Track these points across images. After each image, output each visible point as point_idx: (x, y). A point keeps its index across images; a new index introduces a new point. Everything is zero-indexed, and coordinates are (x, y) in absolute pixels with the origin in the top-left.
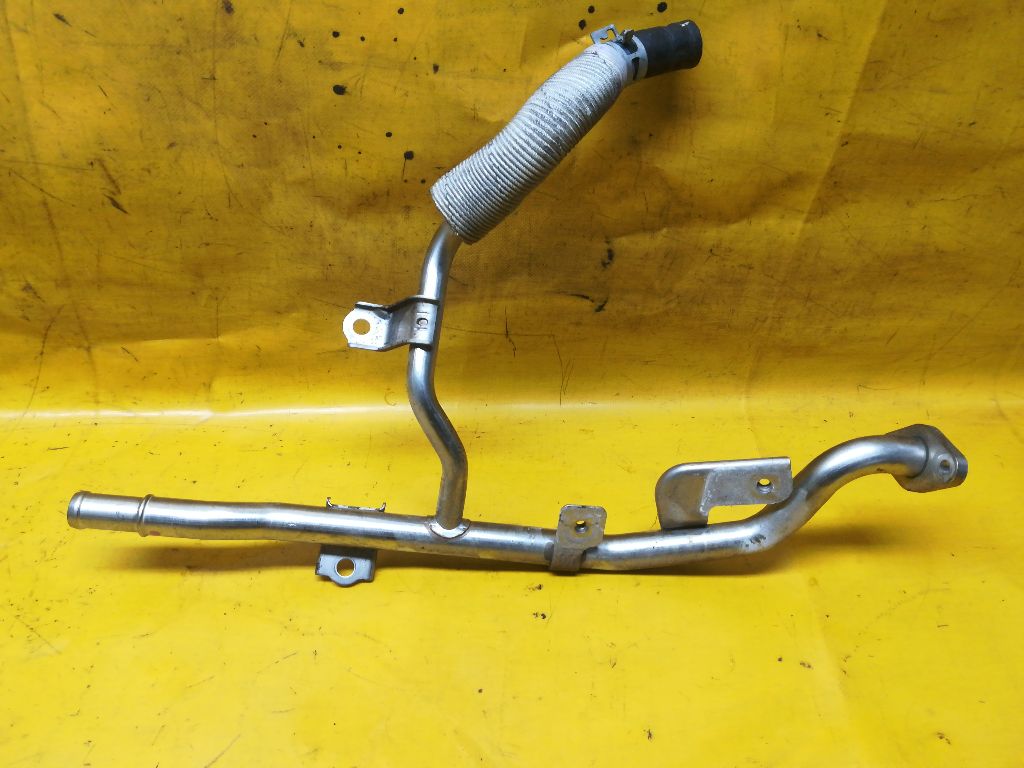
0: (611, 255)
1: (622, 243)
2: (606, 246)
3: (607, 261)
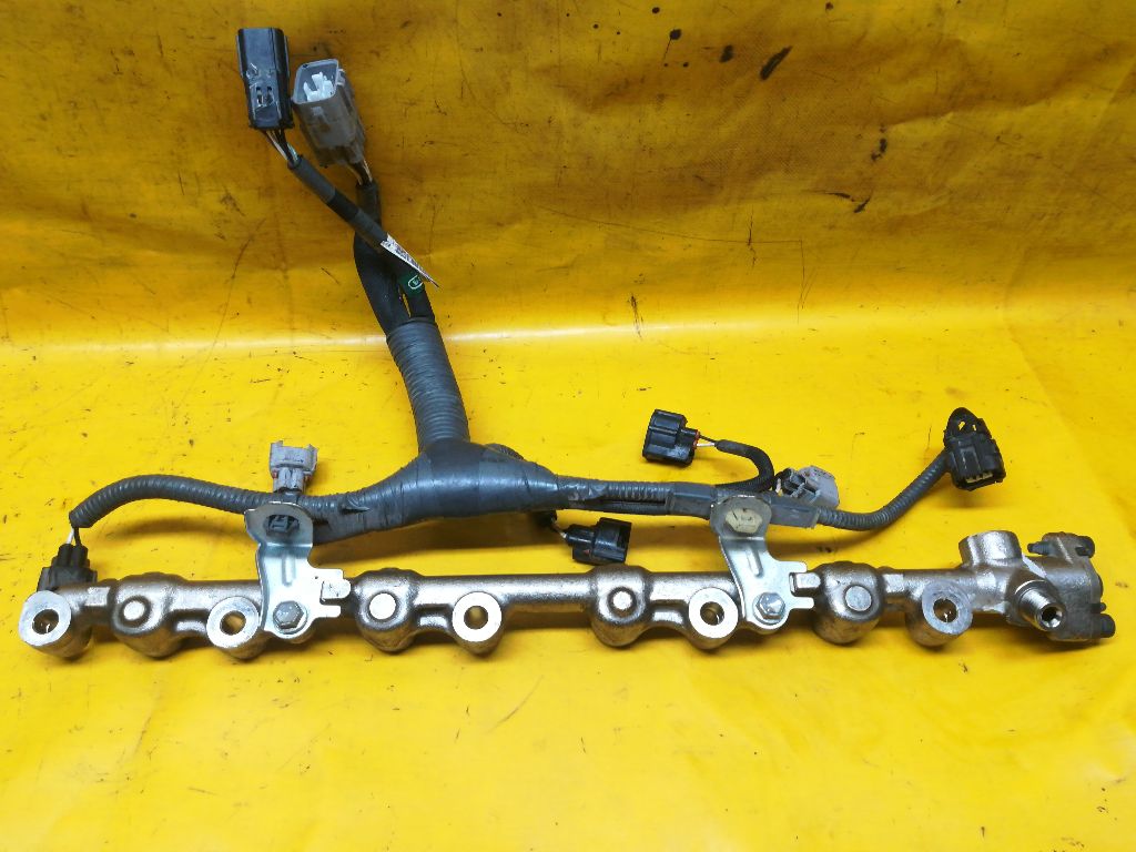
0: (883, 145)
1: (899, 131)
2: (881, 136)
3: (878, 153)
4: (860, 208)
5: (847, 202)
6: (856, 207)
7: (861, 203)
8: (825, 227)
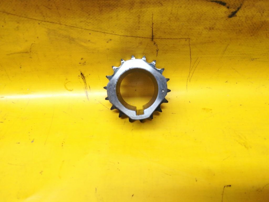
4: (233, 14)
5: (224, 9)
6: (230, 14)
7: (234, 10)
8: (206, 28)
